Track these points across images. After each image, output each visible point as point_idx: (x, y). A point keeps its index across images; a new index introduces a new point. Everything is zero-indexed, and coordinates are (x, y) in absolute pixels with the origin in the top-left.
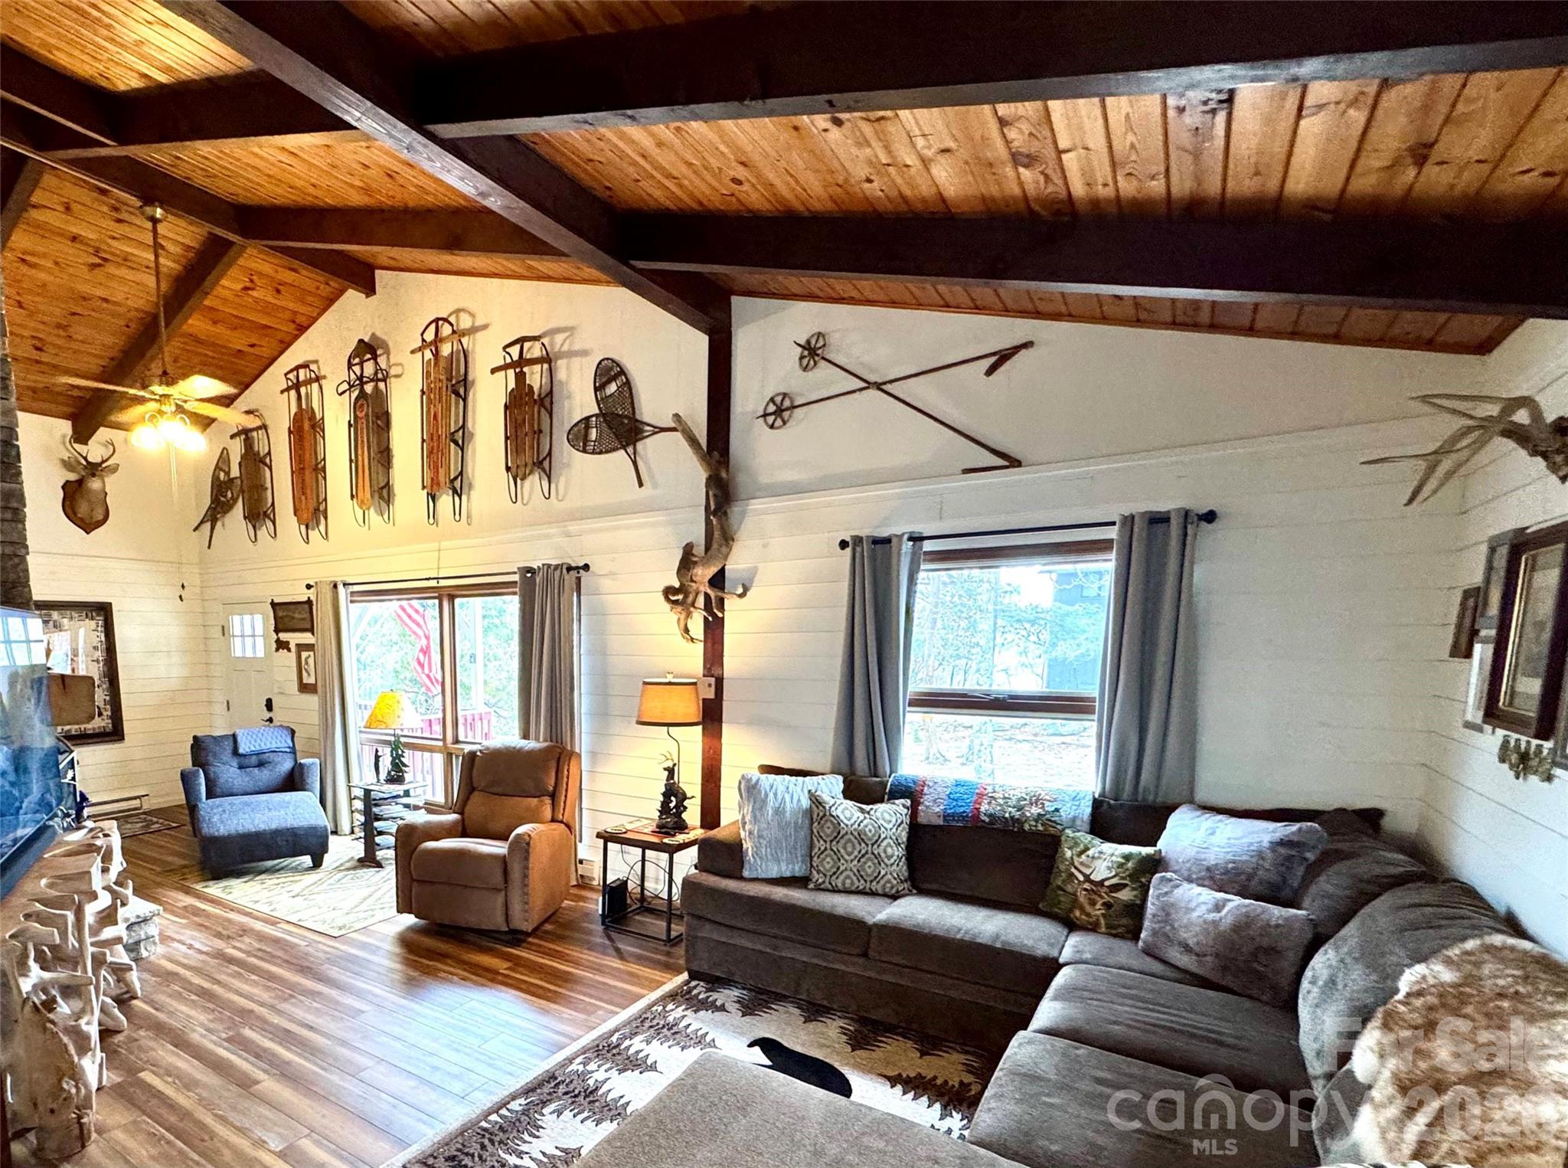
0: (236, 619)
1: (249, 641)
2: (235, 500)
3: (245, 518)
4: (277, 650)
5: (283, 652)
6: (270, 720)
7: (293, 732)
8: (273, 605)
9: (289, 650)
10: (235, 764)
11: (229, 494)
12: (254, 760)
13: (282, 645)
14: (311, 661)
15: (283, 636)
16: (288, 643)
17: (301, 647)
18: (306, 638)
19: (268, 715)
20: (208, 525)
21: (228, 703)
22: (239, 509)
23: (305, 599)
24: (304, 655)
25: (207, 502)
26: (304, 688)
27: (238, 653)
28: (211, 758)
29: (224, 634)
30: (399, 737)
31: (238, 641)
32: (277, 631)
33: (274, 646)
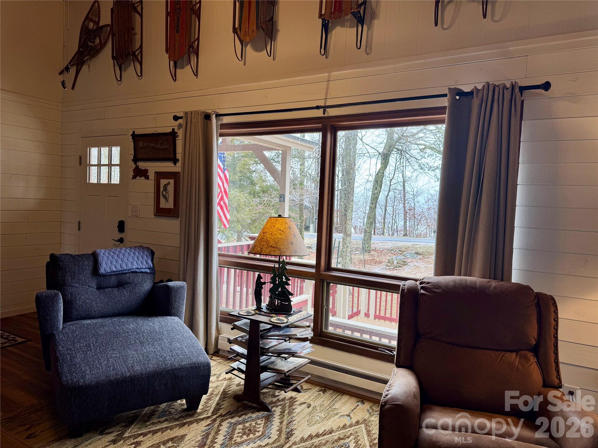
0: (94, 151)
1: (104, 170)
2: (102, 46)
3: (113, 58)
4: (134, 177)
5: (141, 180)
6: (121, 240)
7: (152, 253)
8: (135, 136)
9: (147, 177)
10: (94, 285)
11: (97, 41)
12: (113, 280)
13: (140, 173)
14: (171, 188)
15: (142, 165)
16: (146, 171)
17: (160, 175)
18: (167, 167)
19: (119, 236)
20: (73, 70)
21: (79, 223)
22: (107, 51)
23: (169, 130)
24: (163, 182)
25: (75, 47)
26: (160, 212)
27: (93, 180)
28: (69, 279)
29: (80, 164)
30: (285, 263)
31: (94, 171)
32: (136, 160)
33: (132, 174)
